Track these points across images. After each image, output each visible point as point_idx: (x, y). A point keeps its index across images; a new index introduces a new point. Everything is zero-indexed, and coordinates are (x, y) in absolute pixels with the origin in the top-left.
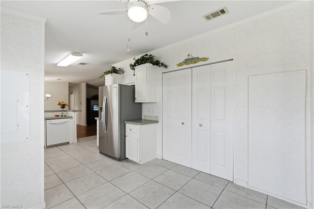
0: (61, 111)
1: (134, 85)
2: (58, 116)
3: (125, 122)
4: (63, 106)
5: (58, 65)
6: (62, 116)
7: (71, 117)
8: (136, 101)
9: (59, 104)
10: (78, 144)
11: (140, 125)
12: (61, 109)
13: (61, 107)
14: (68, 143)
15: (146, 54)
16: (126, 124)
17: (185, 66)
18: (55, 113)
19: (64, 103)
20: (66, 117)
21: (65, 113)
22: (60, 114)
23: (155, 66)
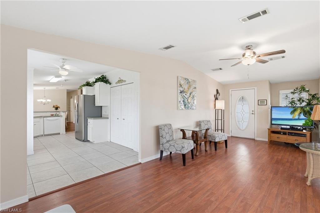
0: (55, 112)
1: (95, 95)
2: (53, 115)
3: (87, 118)
4: (57, 108)
5: (50, 81)
6: (56, 115)
7: (61, 116)
8: (96, 105)
9: (54, 107)
10: (66, 135)
11: (93, 119)
12: (55, 110)
13: (55, 109)
14: (59, 134)
15: (103, 74)
16: (88, 119)
17: (118, 84)
18: (51, 113)
19: (57, 106)
20: (58, 116)
21: (58, 113)
22: (54, 113)
23: (105, 83)
